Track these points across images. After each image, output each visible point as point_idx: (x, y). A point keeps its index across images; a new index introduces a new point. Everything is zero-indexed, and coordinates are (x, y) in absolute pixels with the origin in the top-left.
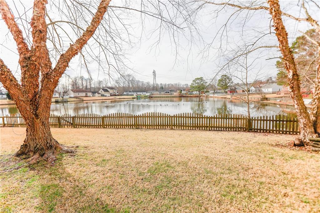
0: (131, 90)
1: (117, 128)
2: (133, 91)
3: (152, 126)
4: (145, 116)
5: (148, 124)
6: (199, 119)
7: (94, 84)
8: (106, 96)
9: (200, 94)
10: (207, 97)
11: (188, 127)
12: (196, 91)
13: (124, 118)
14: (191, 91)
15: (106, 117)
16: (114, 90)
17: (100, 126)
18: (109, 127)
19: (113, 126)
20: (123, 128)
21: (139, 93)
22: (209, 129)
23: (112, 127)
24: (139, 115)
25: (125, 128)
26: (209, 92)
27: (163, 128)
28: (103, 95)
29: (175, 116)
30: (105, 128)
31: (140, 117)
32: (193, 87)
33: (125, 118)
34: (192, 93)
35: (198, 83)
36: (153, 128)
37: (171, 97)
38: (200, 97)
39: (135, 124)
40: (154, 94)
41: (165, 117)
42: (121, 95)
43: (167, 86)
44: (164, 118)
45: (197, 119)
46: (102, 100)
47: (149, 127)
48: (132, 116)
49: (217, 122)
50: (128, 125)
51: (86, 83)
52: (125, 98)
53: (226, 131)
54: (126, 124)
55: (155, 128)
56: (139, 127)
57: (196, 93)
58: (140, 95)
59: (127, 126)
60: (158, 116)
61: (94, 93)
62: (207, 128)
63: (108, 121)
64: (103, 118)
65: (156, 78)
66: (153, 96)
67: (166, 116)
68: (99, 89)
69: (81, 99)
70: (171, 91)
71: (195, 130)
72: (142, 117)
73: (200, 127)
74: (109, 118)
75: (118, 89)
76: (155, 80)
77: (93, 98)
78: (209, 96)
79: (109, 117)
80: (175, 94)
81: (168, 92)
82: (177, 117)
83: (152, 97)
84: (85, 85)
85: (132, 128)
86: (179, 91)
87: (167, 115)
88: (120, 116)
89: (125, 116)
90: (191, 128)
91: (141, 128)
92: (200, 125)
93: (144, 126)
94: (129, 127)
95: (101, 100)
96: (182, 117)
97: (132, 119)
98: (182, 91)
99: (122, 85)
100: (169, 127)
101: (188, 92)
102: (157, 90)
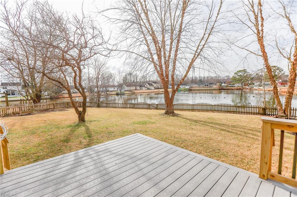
8: (151, 90)
9: (242, 86)
10: (251, 89)
12: (239, 83)
14: (232, 84)
16: (158, 84)
22: (237, 113)
26: (254, 84)
28: (148, 89)
32: (235, 80)
34: (233, 86)
35: (240, 75)
37: (210, 90)
38: (243, 89)
40: (193, 87)
43: (206, 79)
57: (238, 85)
58: (180, 88)
61: (141, 86)
62: (235, 113)
69: (133, 92)
70: (210, 84)
77: (141, 91)
78: (253, 89)
80: (215, 87)
81: (208, 85)
82: (216, 106)
83: (191, 90)
84: (133, 80)
86: (218, 84)
95: (148, 92)
98: (222, 83)
100: (211, 111)
101: (229, 84)
102: (196, 83)
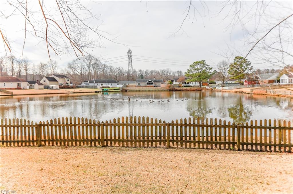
0: (93, 80)
1: (65, 145)
2: (97, 82)
3: (131, 141)
4: (119, 123)
5: (123, 138)
6: (218, 128)
7: (33, 70)
8: (52, 89)
9: (200, 86)
10: (212, 91)
11: (199, 144)
12: (196, 81)
13: (79, 128)
14: (187, 82)
15: (44, 125)
16: (66, 80)
17: (33, 141)
18: (49, 143)
19: (59, 142)
20: (76, 146)
21: (105, 85)
22: (239, 147)
23: (57, 144)
24: (107, 122)
25: (80, 145)
26: (215, 83)
27: (152, 145)
28: (46, 87)
29: (175, 123)
30: (43, 146)
31: (109, 125)
32: (190, 76)
33: (81, 127)
34: (188, 85)
35: (198, 69)
36: (134, 146)
37: (155, 91)
38: (201, 90)
39: (99, 138)
40: (130, 87)
41: (156, 124)
42: (78, 87)
43: (150, 74)
44: (154, 127)
45: (216, 129)
46: (46, 94)
47: (125, 143)
48: (94, 123)
49: (252, 134)
50: (87, 140)
51: (18, 67)
52: (83, 92)
53: (271, 151)
54: (83, 138)
55: (138, 145)
56: (107, 143)
57: (195, 84)
58: (107, 87)
59: (85, 143)
60: (143, 123)
61: (32, 83)
62: (233, 146)
63: (48, 132)
64: (39, 127)
65: (132, 60)
66: (128, 88)
67: (158, 123)
68: (41, 77)
70: (155, 81)
71: (212, 149)
72: (112, 125)
73: (221, 143)
74: (50, 127)
75: (73, 77)
76: (130, 64)
77: (31, 91)
78: (215, 90)
79: (50, 125)
80: (162, 86)
81: (152, 84)
82: (177, 125)
83: (126, 91)
84: (16, 70)
85: (93, 145)
86: (168, 82)
87: (160, 122)
88: (71, 123)
89: (81, 123)
90: (203, 146)
91: (111, 146)
92: (220, 139)
93: (117, 142)
94: (87, 144)
95: (44, 94)
96: (188, 125)
97: (95, 129)
98: (172, 81)
99: (78, 71)
100: (162, 143)
101: (182, 83)
102: (134, 80)
